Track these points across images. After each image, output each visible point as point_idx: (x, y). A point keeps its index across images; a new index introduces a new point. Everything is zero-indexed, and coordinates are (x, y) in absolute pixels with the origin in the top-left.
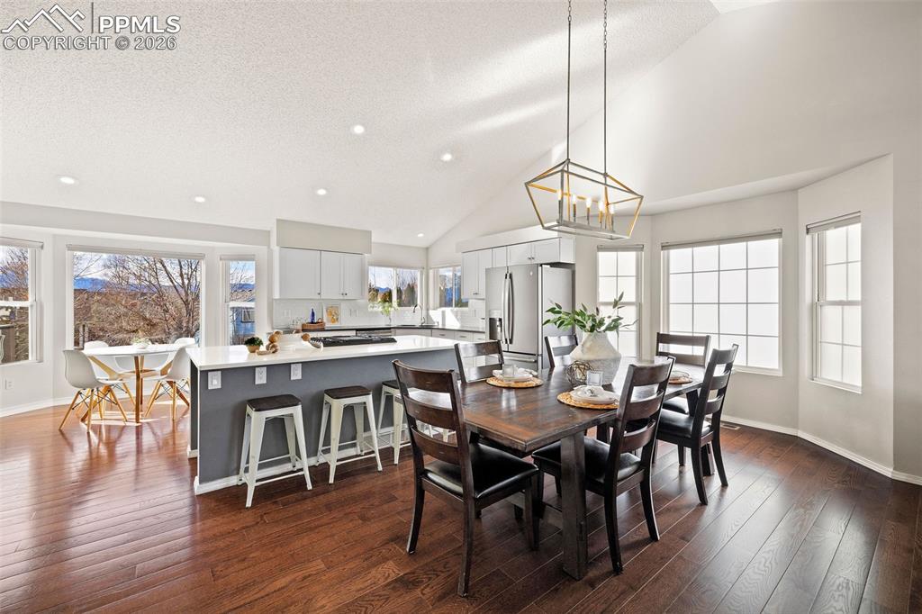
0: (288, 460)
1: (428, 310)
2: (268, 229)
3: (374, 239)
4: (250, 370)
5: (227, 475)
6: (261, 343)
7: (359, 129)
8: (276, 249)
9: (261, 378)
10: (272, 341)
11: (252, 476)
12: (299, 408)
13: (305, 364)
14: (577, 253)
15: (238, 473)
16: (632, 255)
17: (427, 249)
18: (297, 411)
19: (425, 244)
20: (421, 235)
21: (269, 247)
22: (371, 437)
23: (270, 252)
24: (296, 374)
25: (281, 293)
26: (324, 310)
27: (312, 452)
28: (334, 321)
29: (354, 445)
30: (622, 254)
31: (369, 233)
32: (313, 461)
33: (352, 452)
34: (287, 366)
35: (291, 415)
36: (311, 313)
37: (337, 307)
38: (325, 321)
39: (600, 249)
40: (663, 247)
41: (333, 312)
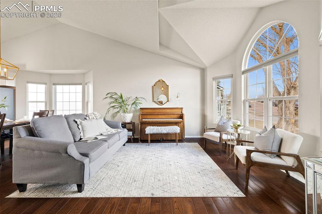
14: (17, 83)
16: (44, 86)
39: (28, 82)
40: (53, 84)
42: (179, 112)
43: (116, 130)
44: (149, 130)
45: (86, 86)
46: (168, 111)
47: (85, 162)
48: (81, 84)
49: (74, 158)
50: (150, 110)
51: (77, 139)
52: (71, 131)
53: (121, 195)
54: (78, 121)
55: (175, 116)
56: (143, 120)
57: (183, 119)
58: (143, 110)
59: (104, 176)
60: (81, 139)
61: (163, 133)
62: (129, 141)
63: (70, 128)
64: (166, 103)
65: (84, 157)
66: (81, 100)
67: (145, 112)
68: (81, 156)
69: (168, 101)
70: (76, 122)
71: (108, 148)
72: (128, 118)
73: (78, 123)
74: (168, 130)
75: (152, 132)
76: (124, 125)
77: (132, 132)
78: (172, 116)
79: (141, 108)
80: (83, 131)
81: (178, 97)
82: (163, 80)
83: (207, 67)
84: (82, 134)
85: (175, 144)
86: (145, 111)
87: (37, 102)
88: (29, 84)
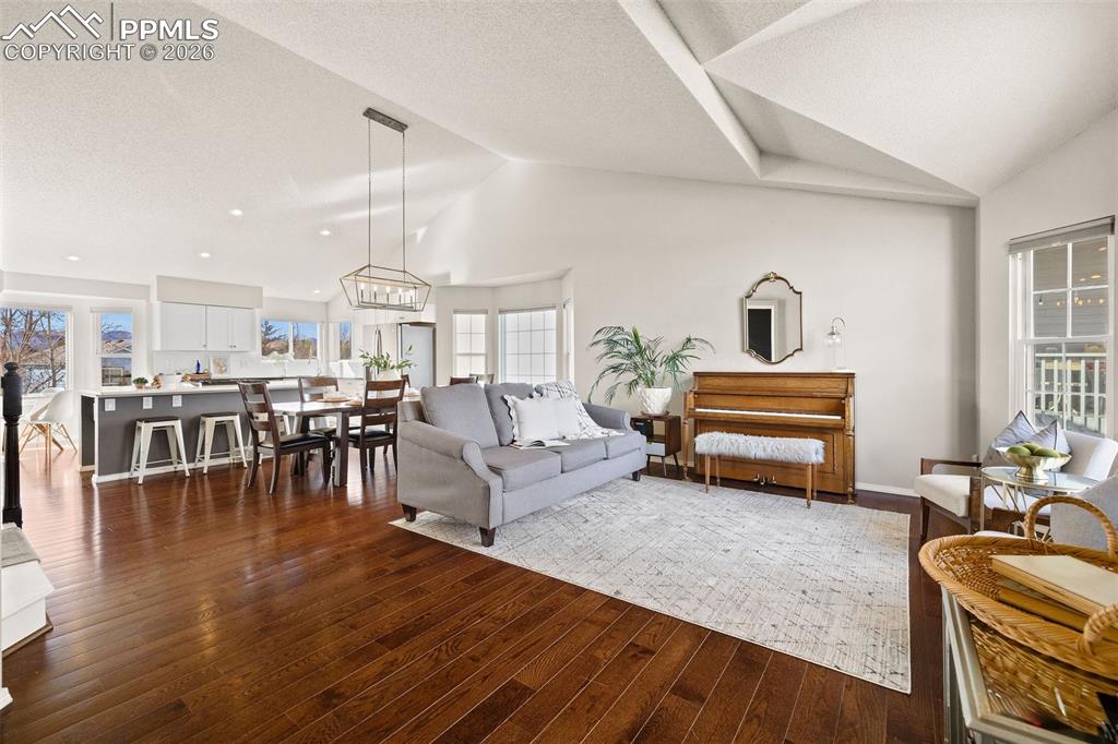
0: (171, 463)
1: (328, 362)
2: (147, 283)
3: (266, 293)
4: (139, 399)
5: (121, 471)
6: (146, 382)
7: (237, 212)
8: (156, 304)
9: (148, 404)
10: (156, 380)
11: (142, 472)
12: (179, 422)
13: (185, 396)
14: (438, 314)
15: (129, 470)
16: (483, 317)
17: (327, 304)
18: (178, 425)
19: (325, 301)
20: (317, 292)
21: (148, 300)
22: (239, 451)
23: (150, 307)
24: (177, 402)
25: (162, 346)
26: (211, 362)
27: (191, 459)
28: (221, 372)
29: (228, 456)
30: (475, 317)
31: (260, 289)
32: (192, 466)
33: (225, 461)
34: (169, 397)
35: (173, 427)
36: (195, 364)
37: (226, 360)
38: (212, 371)
39: (455, 312)
40: (501, 312)
41: (221, 364)
42: (836, 388)
43: (606, 430)
44: (709, 443)
45: (564, 311)
46: (792, 384)
47: (492, 484)
48: (554, 307)
49: (475, 473)
50: (726, 379)
51: (506, 440)
52: (495, 421)
53: (552, 572)
54: (510, 399)
55: (817, 404)
56: (698, 410)
57: (844, 418)
58: (702, 379)
59: (542, 532)
60: (514, 441)
61: (752, 455)
62: (652, 470)
63: (493, 413)
64: (792, 355)
65: (493, 475)
66: (554, 350)
67: (708, 386)
68: (489, 471)
69: (801, 349)
70: (506, 402)
71: (562, 472)
72: (656, 400)
73: (510, 403)
74: (773, 451)
75: (714, 451)
76: (643, 425)
77: (663, 445)
78: (806, 404)
79: (696, 374)
80: (519, 422)
81: (833, 334)
82: (779, 275)
83: (978, 201)
84: (516, 431)
85: (804, 501)
86: (709, 381)
87: (470, 355)
88: (458, 316)
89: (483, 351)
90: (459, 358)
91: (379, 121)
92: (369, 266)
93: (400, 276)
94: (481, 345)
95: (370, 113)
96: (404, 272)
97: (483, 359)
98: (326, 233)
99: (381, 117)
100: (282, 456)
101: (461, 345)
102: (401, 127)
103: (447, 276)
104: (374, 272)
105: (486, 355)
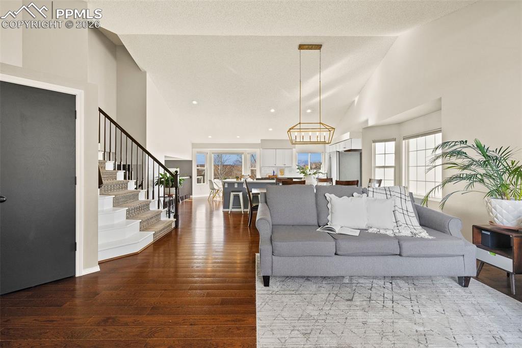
7: (273, 110)
14: (363, 145)
16: (393, 143)
26: (279, 171)
28: (282, 175)
30: (388, 144)
38: (279, 174)
39: (374, 142)
40: (405, 139)
41: (282, 172)
71: (336, 254)
87: (384, 167)
88: (377, 144)
89: (393, 164)
90: (377, 170)
91: (307, 49)
92: (300, 123)
93: (318, 126)
94: (391, 161)
95: (301, 47)
96: (320, 123)
97: (393, 169)
98: (309, 111)
99: (307, 46)
100: (254, 212)
101: (379, 161)
102: (318, 47)
103: (367, 121)
104: (303, 126)
105: (395, 167)
